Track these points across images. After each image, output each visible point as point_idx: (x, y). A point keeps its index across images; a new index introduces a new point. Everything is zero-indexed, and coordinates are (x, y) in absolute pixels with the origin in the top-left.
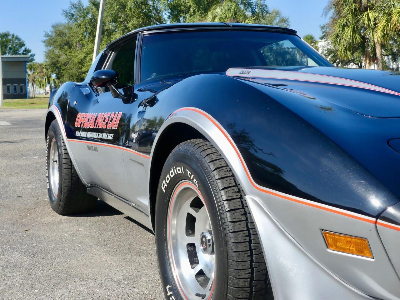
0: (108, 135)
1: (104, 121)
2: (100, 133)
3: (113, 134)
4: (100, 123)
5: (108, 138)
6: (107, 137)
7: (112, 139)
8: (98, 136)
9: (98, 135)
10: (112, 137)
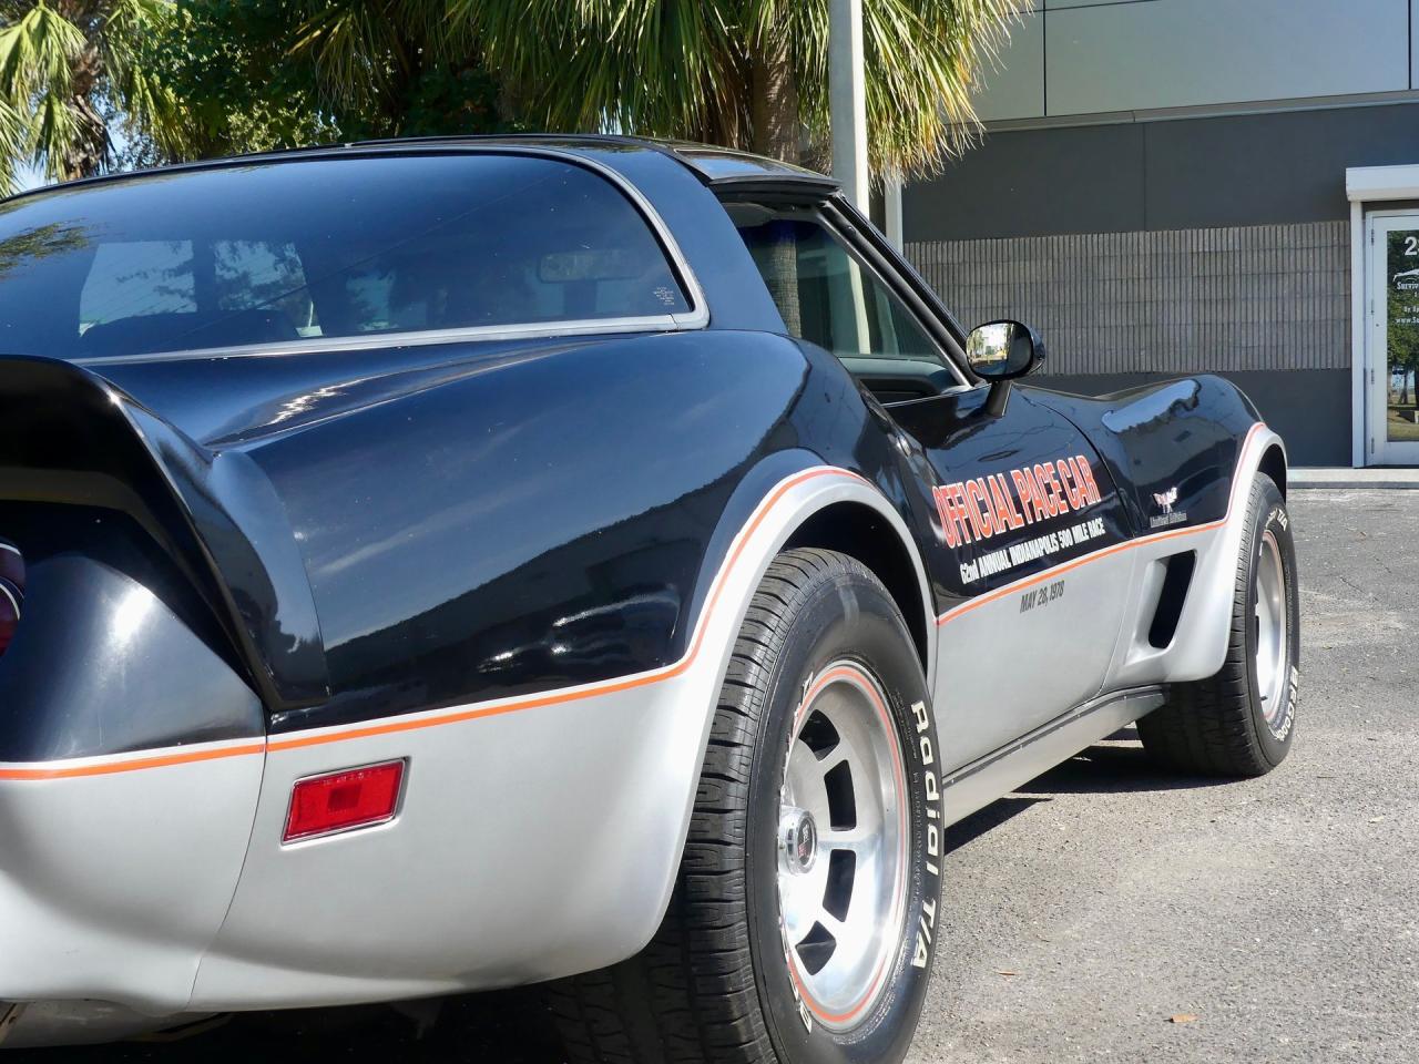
0: (1087, 528)
1: (1049, 491)
2: (1059, 533)
3: (1100, 519)
4: (1040, 503)
5: (1093, 535)
6: (1088, 533)
7: (1103, 532)
8: (1060, 542)
9: (1057, 539)
10: (1102, 526)
